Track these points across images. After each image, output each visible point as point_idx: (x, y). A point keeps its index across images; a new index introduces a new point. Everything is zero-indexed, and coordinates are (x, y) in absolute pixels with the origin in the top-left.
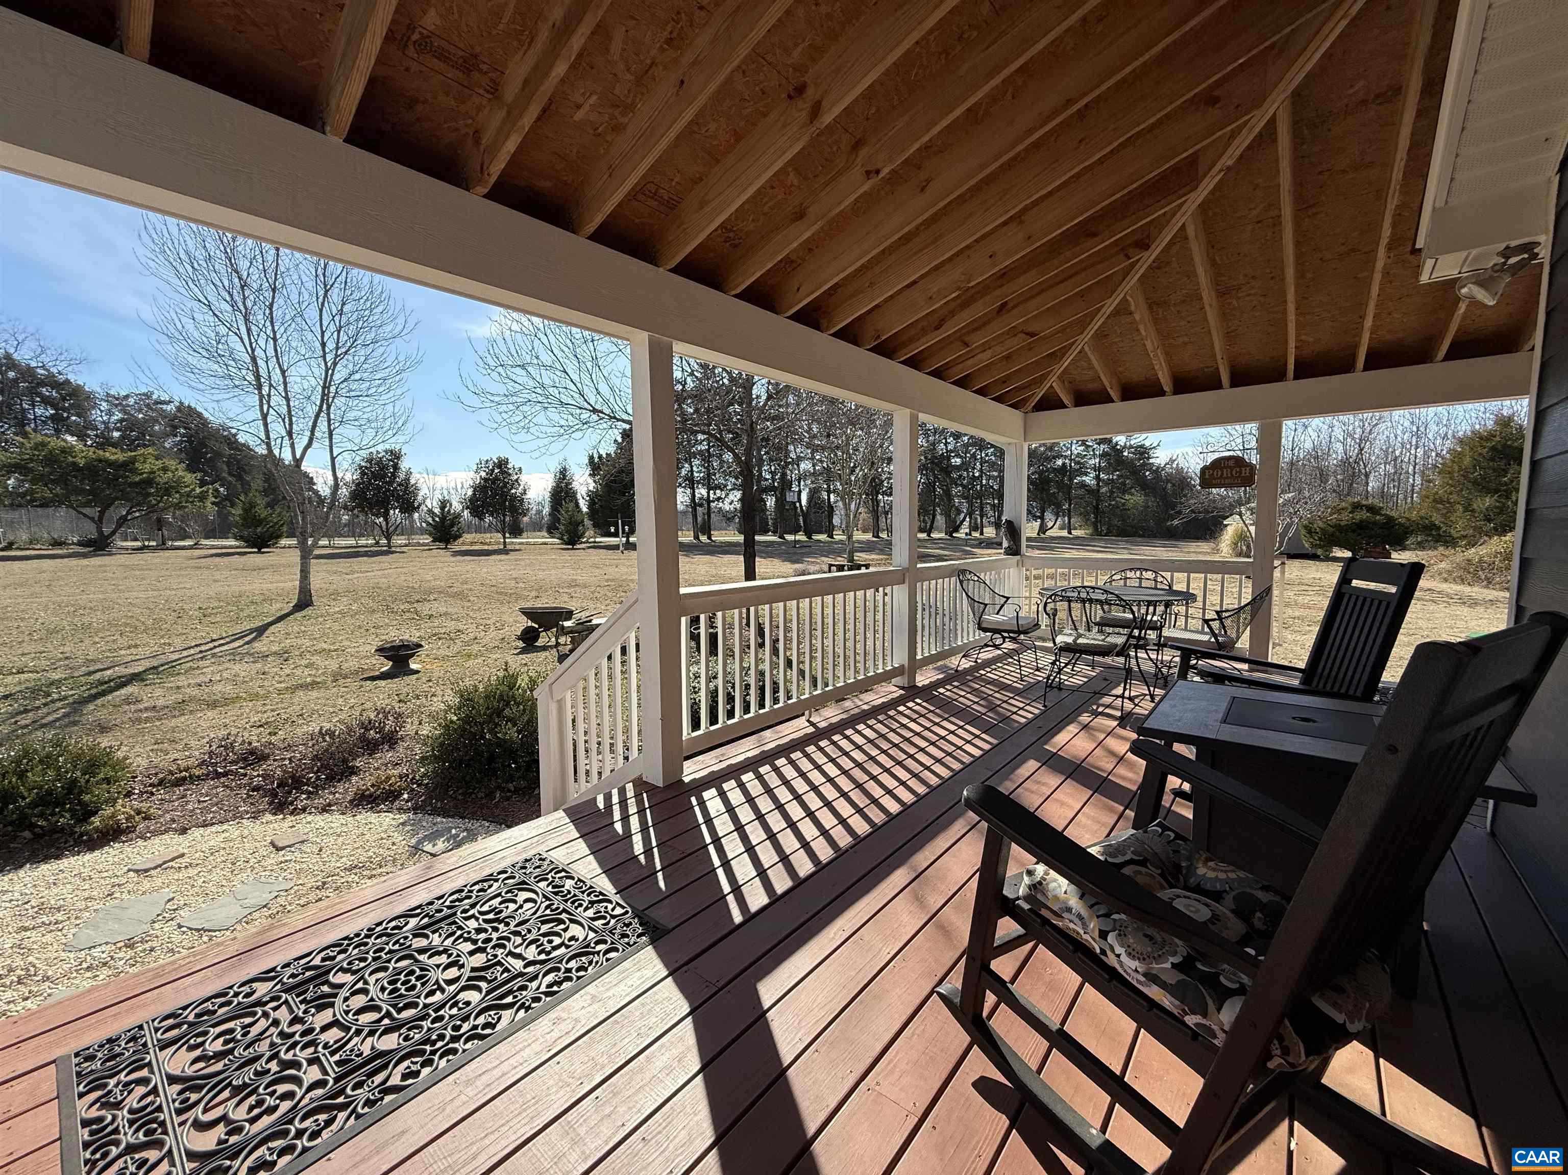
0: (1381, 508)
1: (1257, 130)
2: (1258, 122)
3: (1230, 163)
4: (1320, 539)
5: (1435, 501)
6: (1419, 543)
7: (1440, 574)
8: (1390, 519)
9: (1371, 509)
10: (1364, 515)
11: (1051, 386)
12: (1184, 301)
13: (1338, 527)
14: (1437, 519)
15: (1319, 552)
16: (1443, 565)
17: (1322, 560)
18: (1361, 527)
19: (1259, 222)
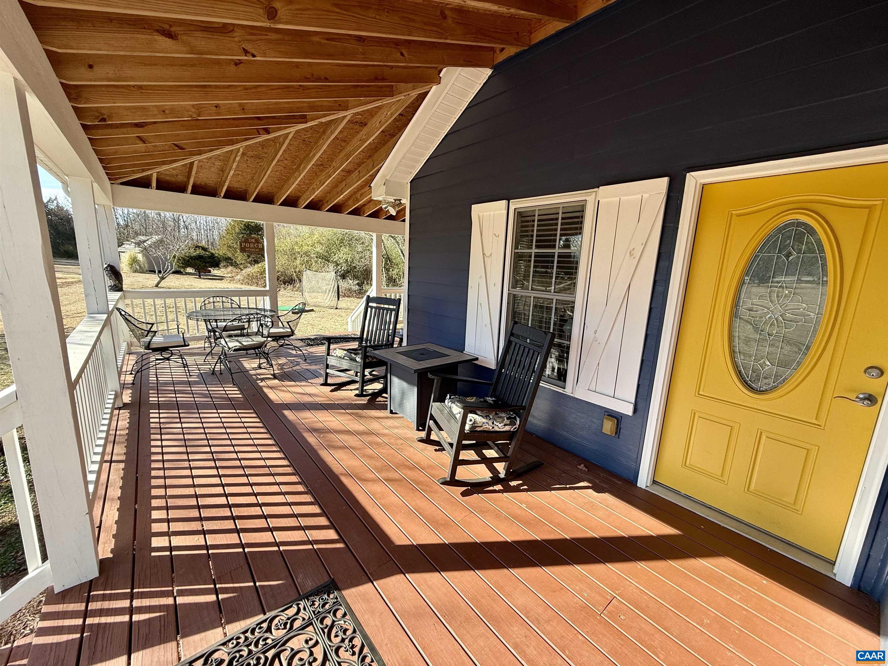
0: (207, 248)
1: (339, 116)
2: (342, 114)
3: (323, 121)
4: (182, 263)
5: (228, 246)
6: (225, 266)
7: (239, 281)
8: (212, 254)
9: (204, 249)
10: (199, 252)
11: (151, 175)
12: (252, 157)
13: (191, 258)
14: (230, 255)
15: (182, 270)
16: (239, 277)
17: (184, 275)
18: (200, 257)
19: (304, 141)
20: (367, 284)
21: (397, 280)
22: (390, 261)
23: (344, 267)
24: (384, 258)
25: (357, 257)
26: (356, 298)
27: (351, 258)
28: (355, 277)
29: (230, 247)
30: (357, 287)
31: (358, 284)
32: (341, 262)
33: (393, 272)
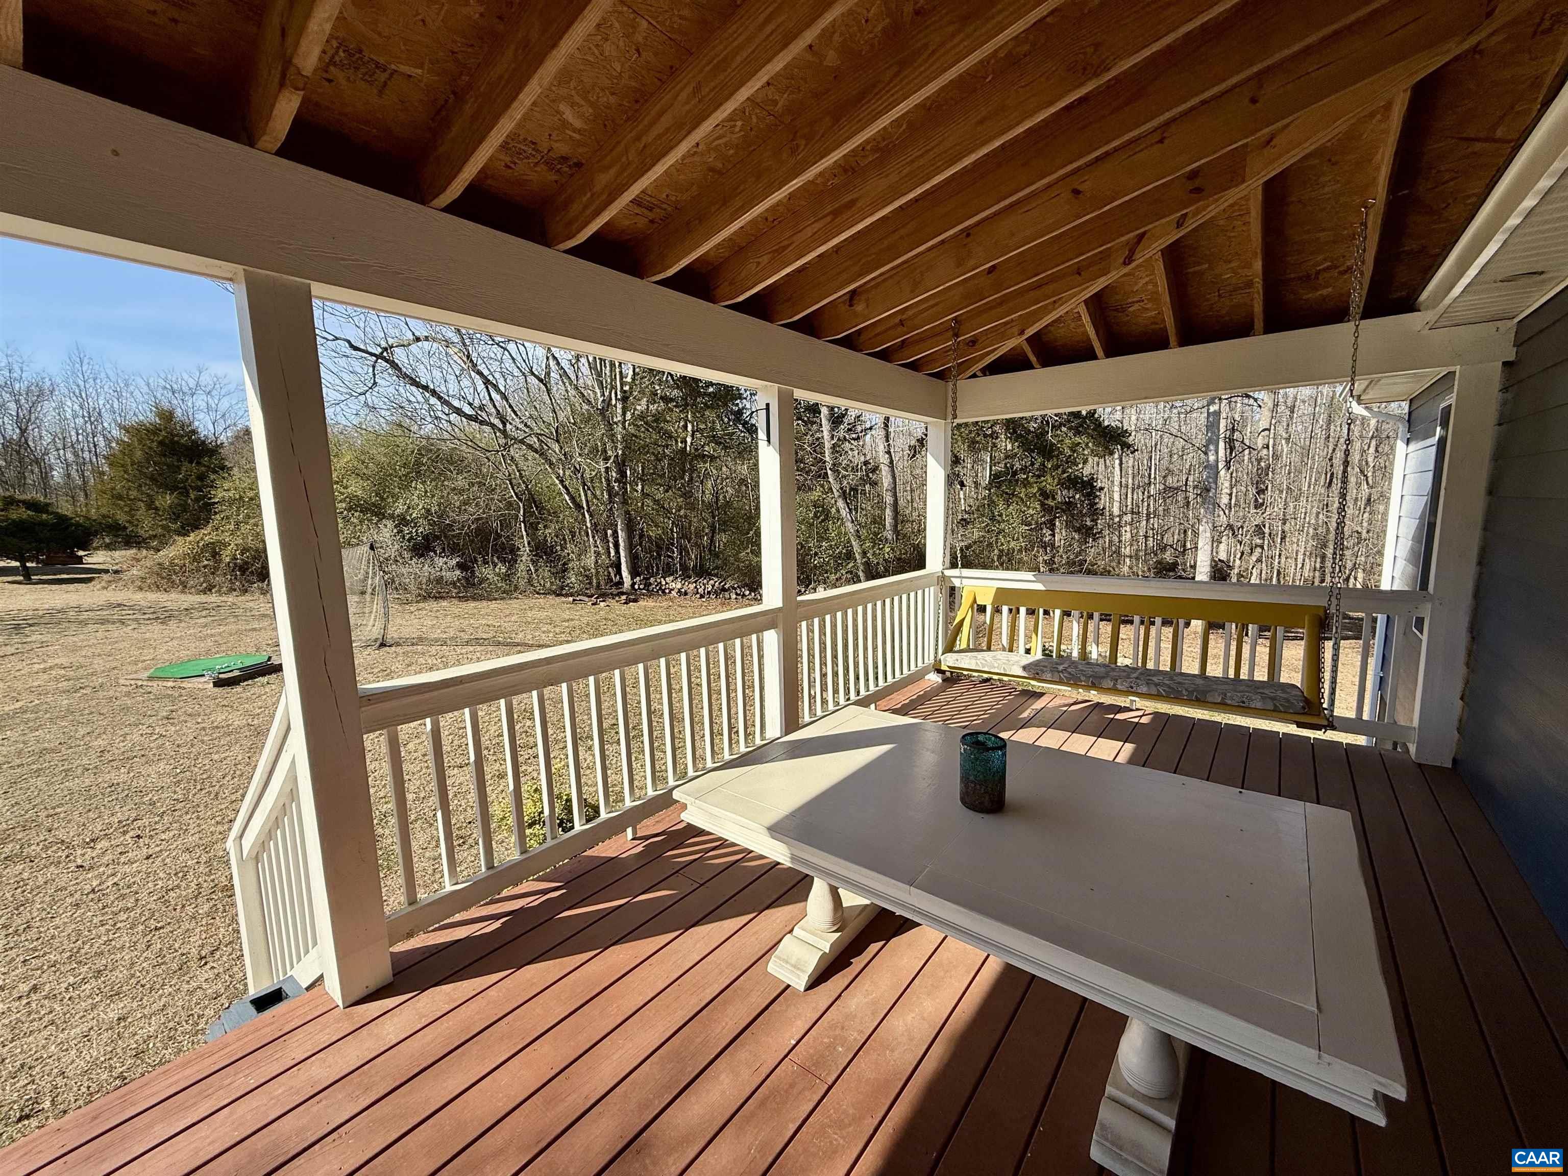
20: (485, 562)
21: (558, 548)
22: (537, 507)
23: (424, 528)
24: (521, 500)
25: (456, 500)
26: (455, 601)
27: (439, 505)
28: (454, 549)
29: (120, 497)
30: (458, 572)
31: (460, 566)
32: (414, 515)
33: (547, 531)
